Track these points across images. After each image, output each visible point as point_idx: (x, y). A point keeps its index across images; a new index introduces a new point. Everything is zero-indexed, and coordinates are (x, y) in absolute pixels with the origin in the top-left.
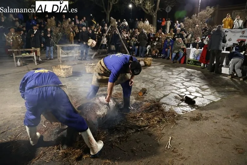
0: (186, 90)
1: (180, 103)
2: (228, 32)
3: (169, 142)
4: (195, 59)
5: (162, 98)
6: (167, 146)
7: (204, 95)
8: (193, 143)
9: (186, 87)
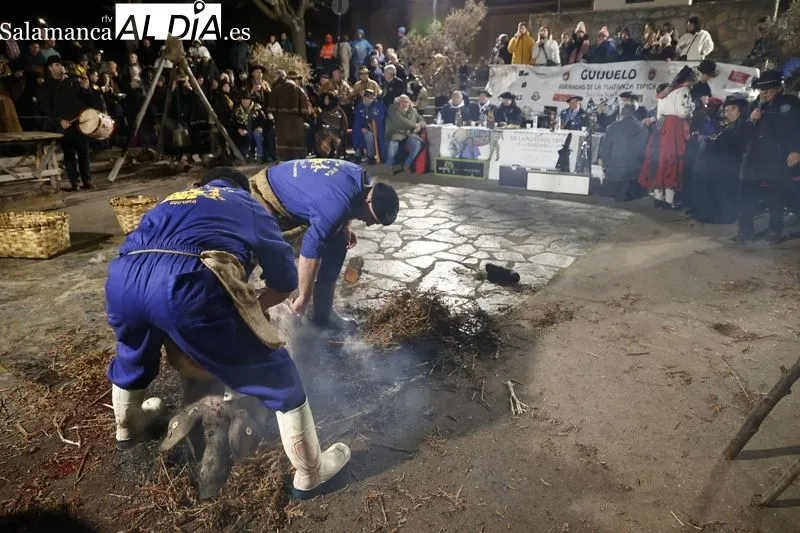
0: (475, 247)
1: (478, 286)
2: (527, 74)
3: (513, 394)
4: (457, 156)
5: (420, 279)
6: (515, 407)
7: (529, 256)
8: (573, 385)
9: (470, 239)
